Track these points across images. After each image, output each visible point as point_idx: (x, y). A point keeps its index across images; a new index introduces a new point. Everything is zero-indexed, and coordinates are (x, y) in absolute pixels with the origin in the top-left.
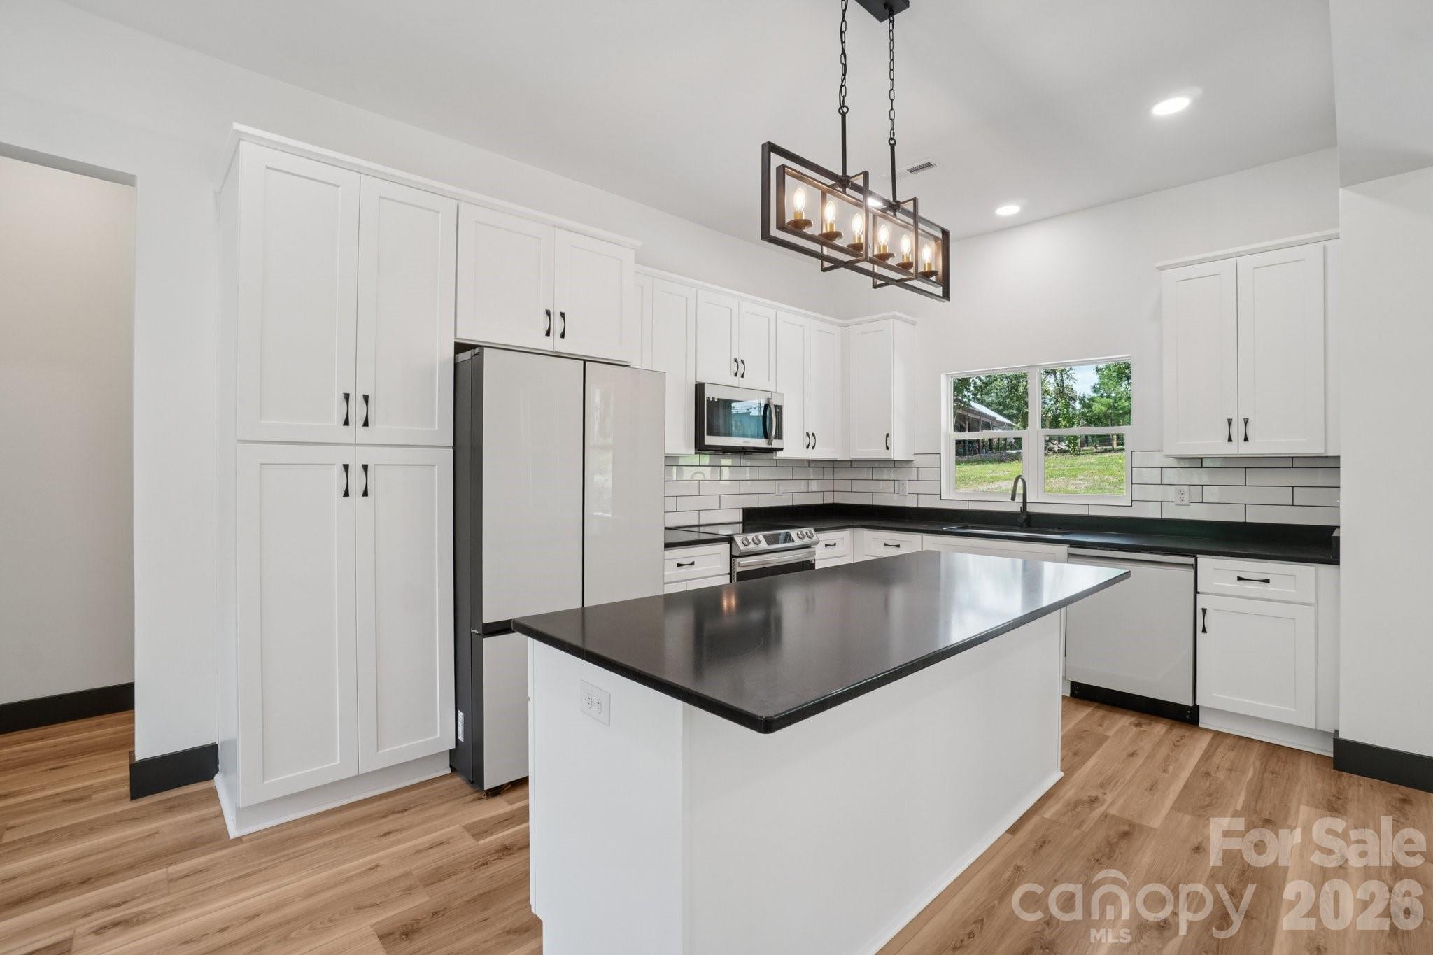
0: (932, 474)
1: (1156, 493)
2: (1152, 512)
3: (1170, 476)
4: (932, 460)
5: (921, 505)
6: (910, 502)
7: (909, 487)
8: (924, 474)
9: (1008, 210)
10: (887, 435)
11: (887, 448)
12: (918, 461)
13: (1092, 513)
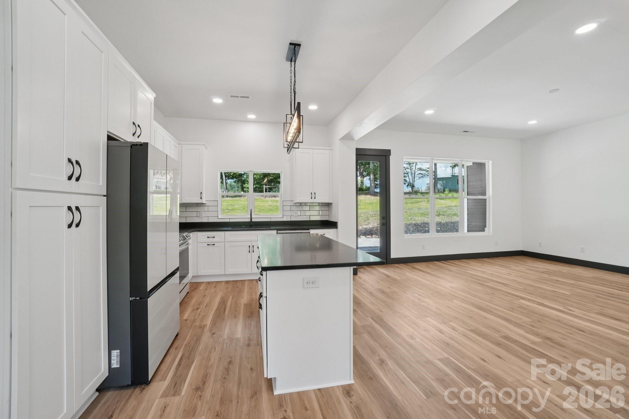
0: (214, 209)
1: (289, 213)
2: (289, 219)
3: (293, 208)
4: (214, 203)
5: (209, 221)
6: (205, 220)
7: (204, 214)
8: (210, 209)
9: (252, 116)
10: (201, 193)
11: (201, 198)
12: (208, 203)
13: (272, 220)
